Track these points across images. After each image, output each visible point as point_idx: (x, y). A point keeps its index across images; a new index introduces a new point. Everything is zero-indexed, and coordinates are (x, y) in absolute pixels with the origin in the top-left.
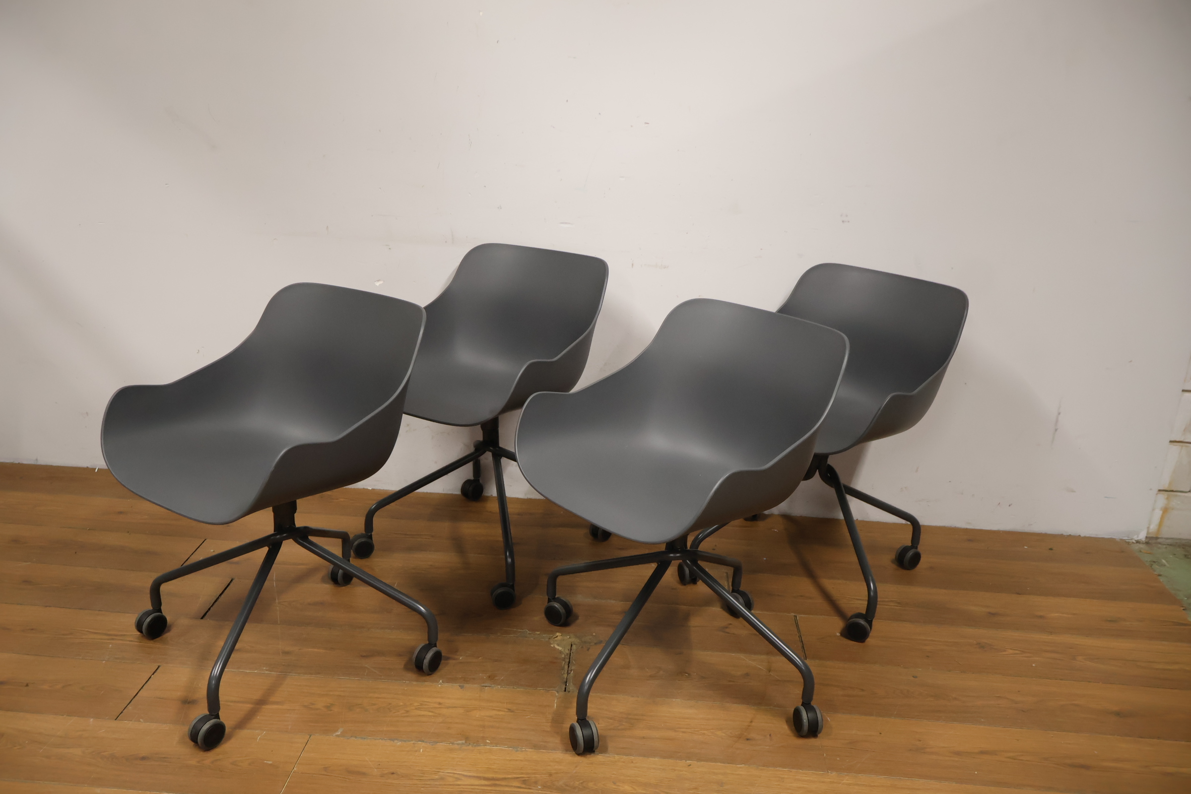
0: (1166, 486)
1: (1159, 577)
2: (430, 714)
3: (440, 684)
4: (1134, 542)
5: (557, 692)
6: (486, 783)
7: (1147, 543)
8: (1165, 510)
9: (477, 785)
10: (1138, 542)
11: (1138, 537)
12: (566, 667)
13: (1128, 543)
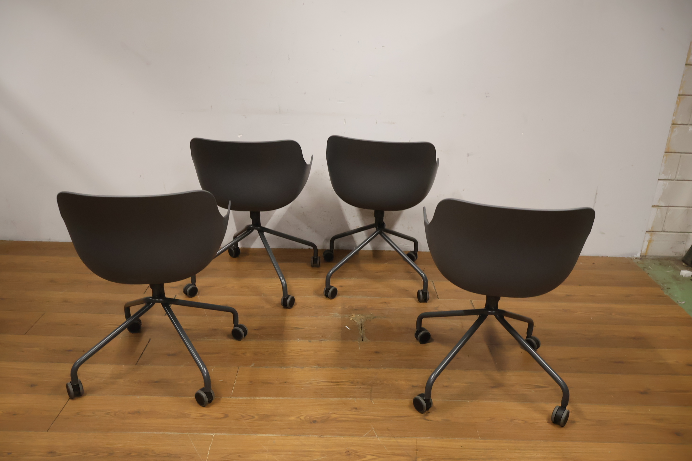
0: (650, 229)
1: (648, 275)
2: (297, 354)
3: (299, 340)
4: (634, 258)
5: (359, 342)
6: (332, 384)
7: (641, 259)
8: (650, 241)
9: (329, 385)
10: (636, 258)
11: (636, 256)
12: (361, 329)
13: (632, 259)
